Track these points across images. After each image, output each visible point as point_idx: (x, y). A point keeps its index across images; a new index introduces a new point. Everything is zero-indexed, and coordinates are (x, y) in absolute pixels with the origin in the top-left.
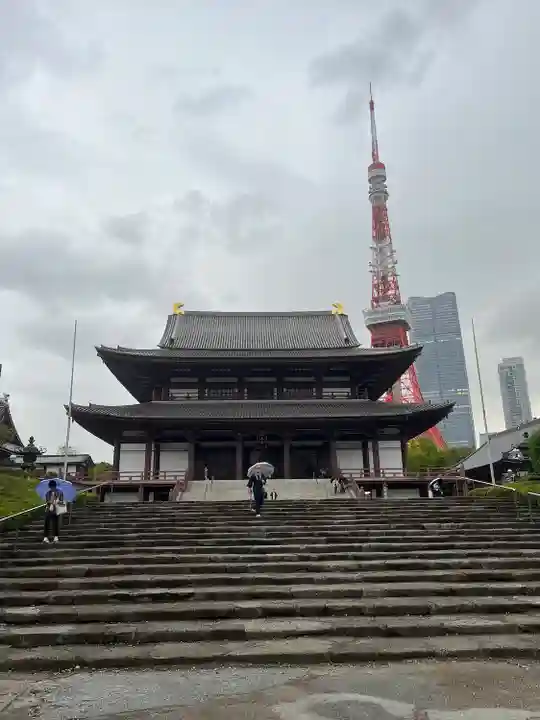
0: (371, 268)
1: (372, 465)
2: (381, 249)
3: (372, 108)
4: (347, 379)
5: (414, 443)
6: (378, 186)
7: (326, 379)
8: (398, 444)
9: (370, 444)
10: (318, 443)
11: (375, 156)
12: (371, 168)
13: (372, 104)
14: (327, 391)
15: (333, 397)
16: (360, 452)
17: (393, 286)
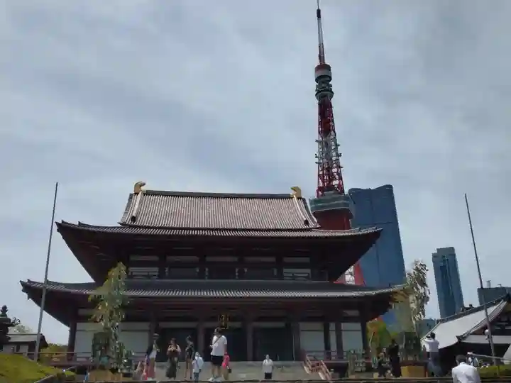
0: (317, 160)
1: (334, 347)
2: (326, 143)
3: (319, 16)
4: (307, 260)
5: (373, 325)
6: (323, 85)
7: (287, 260)
8: (358, 326)
9: (332, 326)
10: (281, 325)
11: (321, 57)
12: (318, 68)
13: (319, 12)
14: (287, 271)
15: (294, 278)
16: (322, 334)
17: (337, 176)
